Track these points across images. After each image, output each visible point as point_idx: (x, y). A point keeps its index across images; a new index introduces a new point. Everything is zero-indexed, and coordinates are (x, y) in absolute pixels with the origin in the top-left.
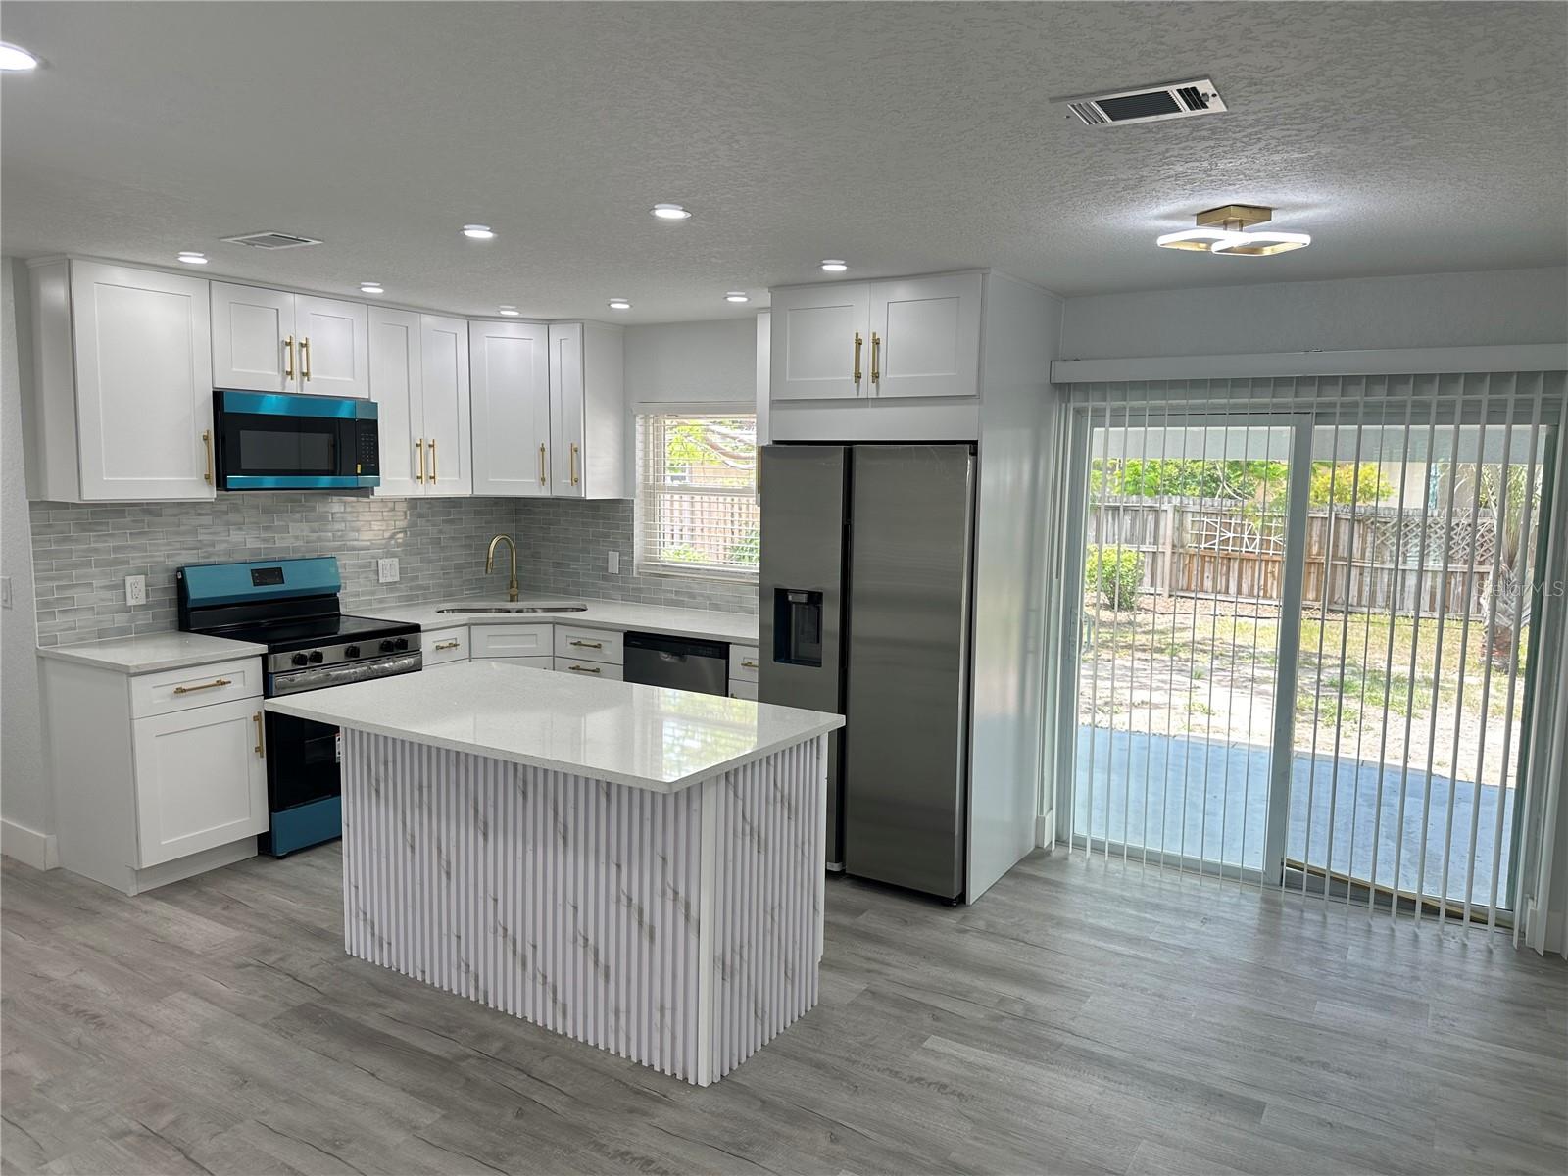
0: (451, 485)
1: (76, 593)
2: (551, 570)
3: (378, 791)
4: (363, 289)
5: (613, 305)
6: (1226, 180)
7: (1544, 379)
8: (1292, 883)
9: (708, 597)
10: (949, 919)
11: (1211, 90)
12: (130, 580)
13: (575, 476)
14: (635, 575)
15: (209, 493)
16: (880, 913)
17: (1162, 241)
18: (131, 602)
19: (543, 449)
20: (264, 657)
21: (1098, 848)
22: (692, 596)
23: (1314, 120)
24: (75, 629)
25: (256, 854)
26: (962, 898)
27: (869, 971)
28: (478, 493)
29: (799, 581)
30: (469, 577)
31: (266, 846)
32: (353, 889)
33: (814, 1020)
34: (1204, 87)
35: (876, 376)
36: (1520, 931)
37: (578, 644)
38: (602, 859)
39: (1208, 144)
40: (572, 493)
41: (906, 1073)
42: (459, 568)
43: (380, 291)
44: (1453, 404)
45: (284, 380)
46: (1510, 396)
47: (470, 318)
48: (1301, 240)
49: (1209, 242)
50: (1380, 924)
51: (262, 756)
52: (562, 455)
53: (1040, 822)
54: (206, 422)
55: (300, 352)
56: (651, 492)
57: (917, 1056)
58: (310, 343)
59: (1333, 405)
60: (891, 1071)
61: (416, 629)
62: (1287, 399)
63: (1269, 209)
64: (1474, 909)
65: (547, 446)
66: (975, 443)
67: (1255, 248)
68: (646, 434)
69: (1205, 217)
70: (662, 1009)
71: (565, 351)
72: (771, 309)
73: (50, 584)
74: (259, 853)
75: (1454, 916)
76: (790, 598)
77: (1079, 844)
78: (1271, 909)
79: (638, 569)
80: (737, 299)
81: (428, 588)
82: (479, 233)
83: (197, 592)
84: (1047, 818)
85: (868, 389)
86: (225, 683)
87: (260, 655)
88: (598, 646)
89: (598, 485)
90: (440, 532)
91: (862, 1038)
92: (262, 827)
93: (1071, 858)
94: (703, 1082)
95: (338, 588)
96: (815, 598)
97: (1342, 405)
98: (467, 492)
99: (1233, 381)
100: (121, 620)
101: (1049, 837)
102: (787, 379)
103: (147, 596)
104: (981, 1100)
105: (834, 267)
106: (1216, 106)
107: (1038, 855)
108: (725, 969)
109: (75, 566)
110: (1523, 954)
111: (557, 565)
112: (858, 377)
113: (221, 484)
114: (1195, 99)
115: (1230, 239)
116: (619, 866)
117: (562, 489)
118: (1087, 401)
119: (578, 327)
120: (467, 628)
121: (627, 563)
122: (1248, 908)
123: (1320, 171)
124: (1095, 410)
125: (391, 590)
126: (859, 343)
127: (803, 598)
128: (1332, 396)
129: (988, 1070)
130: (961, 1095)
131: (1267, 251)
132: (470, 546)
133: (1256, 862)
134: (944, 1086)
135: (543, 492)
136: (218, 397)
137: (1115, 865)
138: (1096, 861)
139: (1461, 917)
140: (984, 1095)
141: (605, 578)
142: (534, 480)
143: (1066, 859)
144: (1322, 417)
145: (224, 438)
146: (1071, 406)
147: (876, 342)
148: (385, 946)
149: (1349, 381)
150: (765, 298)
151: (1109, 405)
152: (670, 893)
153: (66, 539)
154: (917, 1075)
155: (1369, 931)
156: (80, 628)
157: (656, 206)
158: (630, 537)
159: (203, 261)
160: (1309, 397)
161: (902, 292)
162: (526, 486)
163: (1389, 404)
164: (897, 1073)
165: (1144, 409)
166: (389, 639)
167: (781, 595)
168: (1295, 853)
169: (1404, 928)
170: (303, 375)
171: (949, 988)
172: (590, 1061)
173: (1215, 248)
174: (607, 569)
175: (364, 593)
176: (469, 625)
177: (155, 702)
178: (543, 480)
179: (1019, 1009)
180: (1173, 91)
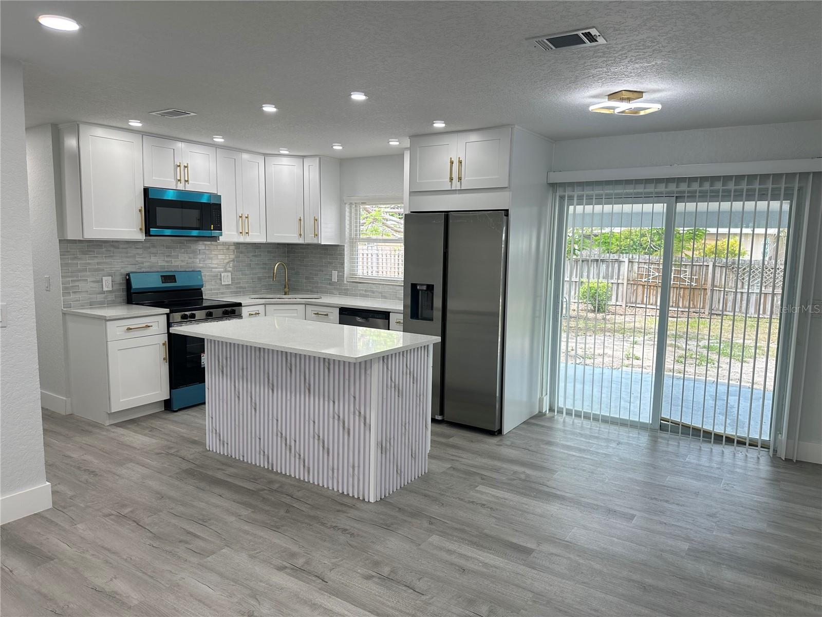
0: (257, 237)
1: (81, 284)
2: (304, 281)
3: (223, 372)
4: (214, 139)
5: (334, 147)
6: (616, 77)
7: (786, 178)
8: (663, 428)
9: (381, 293)
10: (494, 440)
11: (598, 34)
12: (104, 279)
13: (316, 233)
14: (345, 283)
15: (141, 237)
16: (459, 437)
17: (591, 108)
18: (105, 289)
19: (300, 220)
20: (168, 315)
21: (569, 413)
22: (373, 292)
23: (649, 47)
24: (80, 301)
25: (164, 410)
26: (500, 432)
27: (453, 460)
28: (269, 241)
29: (422, 280)
30: (265, 284)
31: (168, 406)
32: (210, 419)
33: (425, 478)
34: (594, 32)
35: (460, 179)
36: (774, 450)
37: (317, 314)
38: (326, 399)
39: (603, 59)
40: (315, 241)
41: (466, 500)
42: (260, 279)
43: (222, 140)
44: (742, 190)
45: (177, 184)
46: (770, 185)
47: (265, 155)
48: (656, 107)
49: (614, 108)
50: (706, 447)
51: (166, 362)
52: (309, 223)
53: (541, 400)
54: (141, 203)
55: (184, 170)
56: (353, 242)
57: (472, 493)
58: (189, 165)
59: (684, 192)
60: (459, 499)
61: (240, 305)
62: (662, 188)
63: (642, 92)
64: (751, 440)
65: (302, 218)
66: (507, 210)
67: (637, 110)
68: (351, 213)
69: (612, 96)
70: (353, 467)
71: (311, 171)
72: (409, 149)
73: (68, 279)
74: (165, 409)
75: (741, 443)
76: (418, 287)
77: (560, 412)
78: (654, 440)
79: (347, 279)
80: (394, 143)
81: (245, 288)
82: (269, 109)
83: (135, 285)
84: (545, 398)
85: (456, 185)
86: (149, 326)
87: (166, 314)
88: (327, 315)
89: (327, 238)
90: (251, 261)
91: (447, 486)
92: (167, 397)
93: (556, 417)
94: (372, 500)
95: (202, 286)
96: (430, 288)
97: (689, 192)
98: (263, 240)
99: (636, 180)
100: (100, 298)
101: (546, 408)
102: (418, 181)
103: (112, 287)
104: (501, 510)
105: (439, 125)
106: (601, 40)
107: (541, 415)
108: (383, 448)
109: (80, 271)
110: (775, 459)
111: (307, 278)
112: (451, 179)
113: (147, 233)
114: (592, 38)
115: (622, 107)
116: (334, 402)
117: (310, 239)
118: (565, 192)
119: (317, 160)
120: (263, 305)
121: (340, 277)
122: (644, 439)
123: (660, 71)
124: (568, 196)
125: (228, 289)
126: (452, 163)
127: (424, 288)
128: (684, 187)
129: (505, 499)
130: (491, 508)
131: (642, 113)
132: (265, 268)
133: (646, 417)
134: (484, 505)
135: (301, 241)
136: (146, 191)
137: (578, 421)
138: (569, 420)
139: (744, 444)
140: (502, 509)
141: (330, 284)
142: (297, 235)
143: (554, 417)
144: (679, 198)
145: (149, 211)
146: (558, 194)
147: (460, 162)
148: (226, 445)
149: (691, 180)
150: (407, 143)
151: (576, 194)
152: (357, 413)
153: (76, 258)
154: (471, 500)
155: (700, 449)
156: (82, 300)
157: (352, 93)
158: (343, 264)
159: (140, 125)
160: (672, 187)
161: (473, 137)
162: (291, 237)
163: (712, 191)
164: (462, 499)
166: (227, 309)
167: (414, 286)
168: (665, 414)
169: (717, 449)
170: (186, 181)
171: (491, 467)
172: (320, 492)
173: (617, 111)
174: (331, 280)
175: (214, 289)
176: (265, 304)
177: (118, 333)
178: (300, 235)
179: (523, 476)
180: (580, 33)
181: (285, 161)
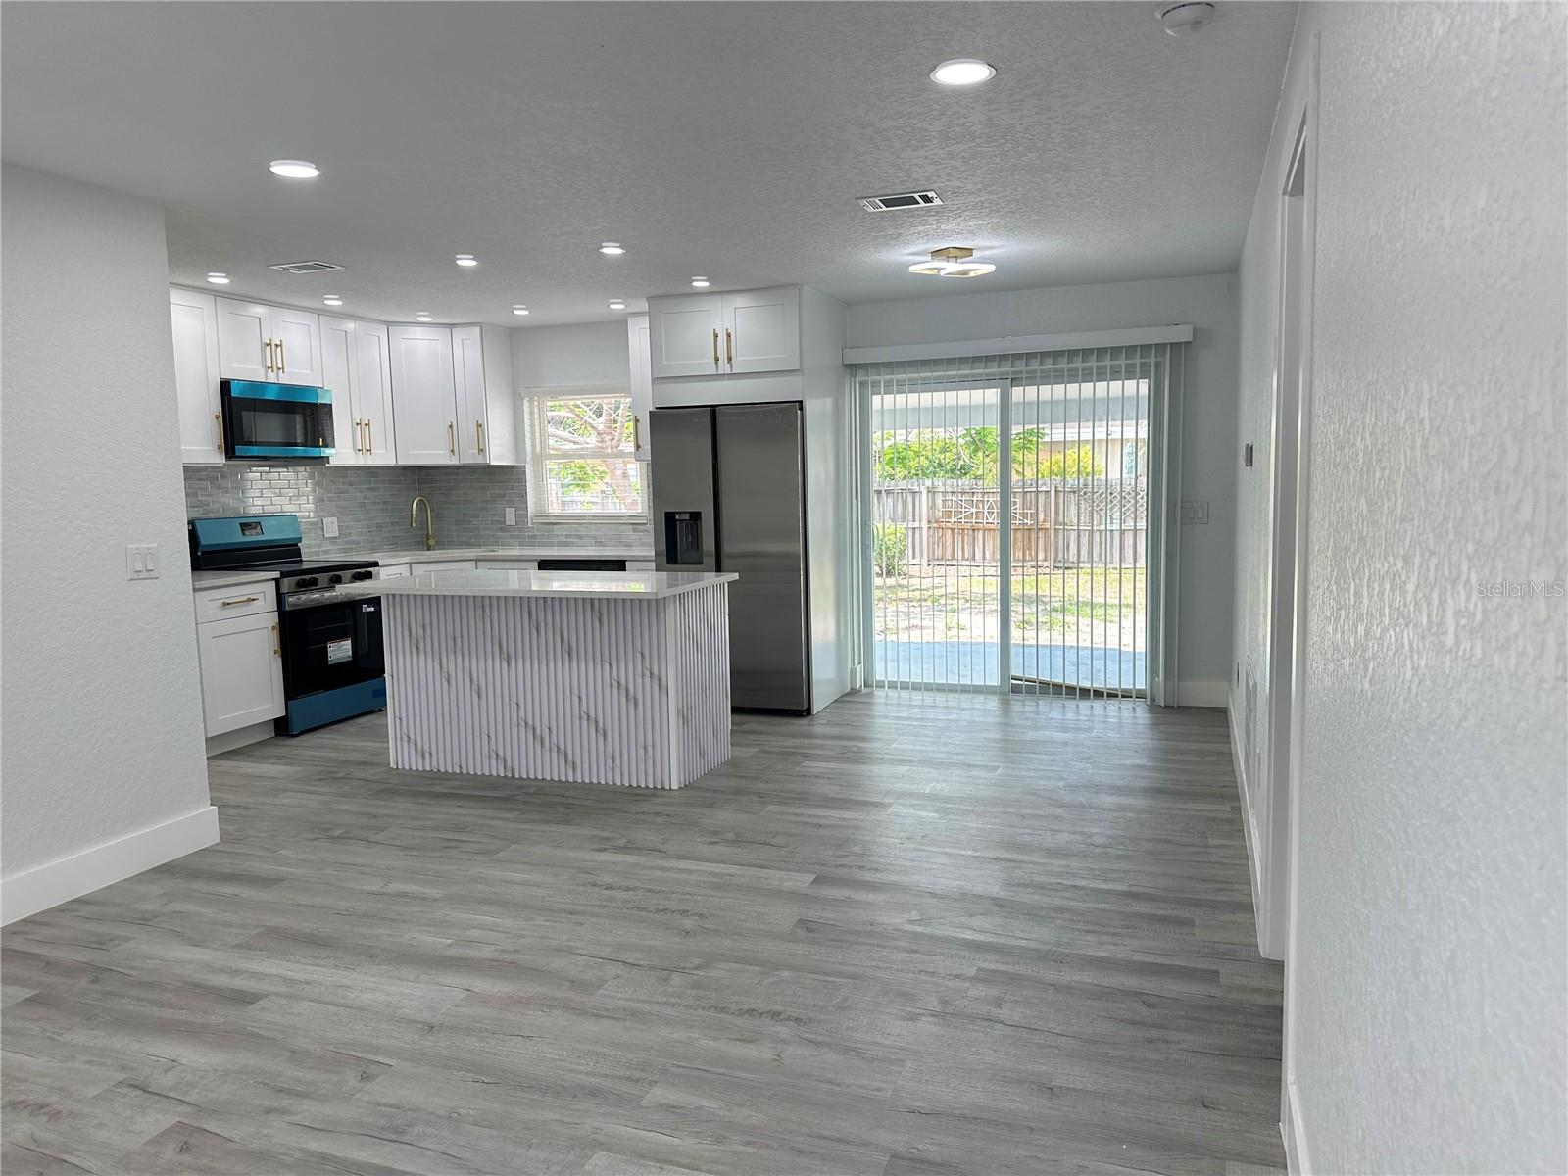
0: (382, 456)
2: (454, 527)
3: (417, 647)
4: (327, 302)
5: (516, 312)
6: (946, 235)
7: (1141, 350)
8: (1016, 690)
9: (594, 537)
10: (804, 721)
11: (935, 196)
13: (481, 447)
14: (530, 525)
15: (220, 459)
17: (912, 269)
19: (451, 427)
20: (277, 581)
21: (892, 686)
22: (580, 537)
23: (986, 207)
25: (273, 735)
26: (808, 712)
27: (760, 744)
28: (403, 462)
29: (683, 506)
30: (387, 535)
31: (282, 728)
32: (398, 721)
33: (733, 763)
34: (930, 194)
35: (730, 359)
36: (1151, 699)
38: (598, 661)
39: (934, 218)
40: (479, 460)
41: (795, 774)
42: (379, 527)
43: (339, 303)
44: (1091, 368)
45: (266, 373)
46: (1123, 361)
47: (388, 324)
48: (987, 269)
49: (939, 269)
50: (1071, 704)
51: (279, 657)
52: (467, 430)
53: (853, 672)
54: (216, 405)
55: (276, 350)
56: (539, 459)
58: (284, 343)
59: (1021, 372)
60: (785, 775)
61: (376, 564)
62: (993, 370)
63: (972, 249)
64: (1124, 690)
65: (454, 424)
66: (801, 402)
67: (965, 272)
68: (532, 413)
69: (936, 253)
70: (645, 748)
71: (467, 348)
72: (649, 313)
74: (276, 735)
75: (1112, 695)
76: (677, 517)
77: (881, 685)
78: (1006, 704)
79: (532, 520)
80: (617, 306)
81: (358, 543)
82: (466, 262)
83: (205, 540)
84: (858, 669)
85: (724, 368)
86: (253, 600)
87: (274, 579)
89: (498, 454)
90: (365, 497)
91: (764, 766)
92: (281, 713)
93: (875, 693)
94: (675, 786)
95: (300, 540)
96: (696, 516)
97: (1027, 372)
98: (391, 462)
99: (960, 358)
101: (859, 683)
102: (665, 363)
105: (701, 284)
106: (937, 202)
107: (853, 692)
108: (685, 719)
110: (1154, 707)
111: (458, 523)
112: (717, 359)
113: (230, 453)
114: (927, 199)
115: (950, 268)
116: (610, 665)
117: (470, 457)
118: (868, 376)
119: (477, 330)
120: (407, 566)
121: (522, 516)
122: (993, 703)
123: (996, 230)
124: (873, 383)
125: (333, 543)
126: (716, 336)
127: (687, 516)
128: (1020, 367)
131: (972, 274)
132: (386, 510)
133: (994, 680)
135: (454, 461)
136: (225, 385)
137: (904, 694)
138: (892, 693)
139: (1116, 696)
141: (502, 530)
142: (447, 452)
143: (872, 692)
144: (1016, 381)
145: (231, 417)
146: (858, 380)
147: (729, 335)
148: (427, 755)
149: (1030, 356)
150: (644, 306)
151: (882, 379)
152: (647, 673)
155: (1064, 706)
157: (602, 245)
158: (524, 496)
159: (226, 281)
160: (1007, 368)
161: (740, 301)
162: (435, 455)
163: (1055, 370)
164: (789, 775)
165: (905, 381)
166: (359, 571)
167: (670, 517)
168: (1016, 671)
169: (1084, 704)
170: (279, 368)
173: (942, 273)
174: (505, 522)
175: (314, 546)
176: (410, 564)
177: (211, 611)
178: (452, 451)
179: (854, 749)
180: (916, 196)
181: (419, 332)
